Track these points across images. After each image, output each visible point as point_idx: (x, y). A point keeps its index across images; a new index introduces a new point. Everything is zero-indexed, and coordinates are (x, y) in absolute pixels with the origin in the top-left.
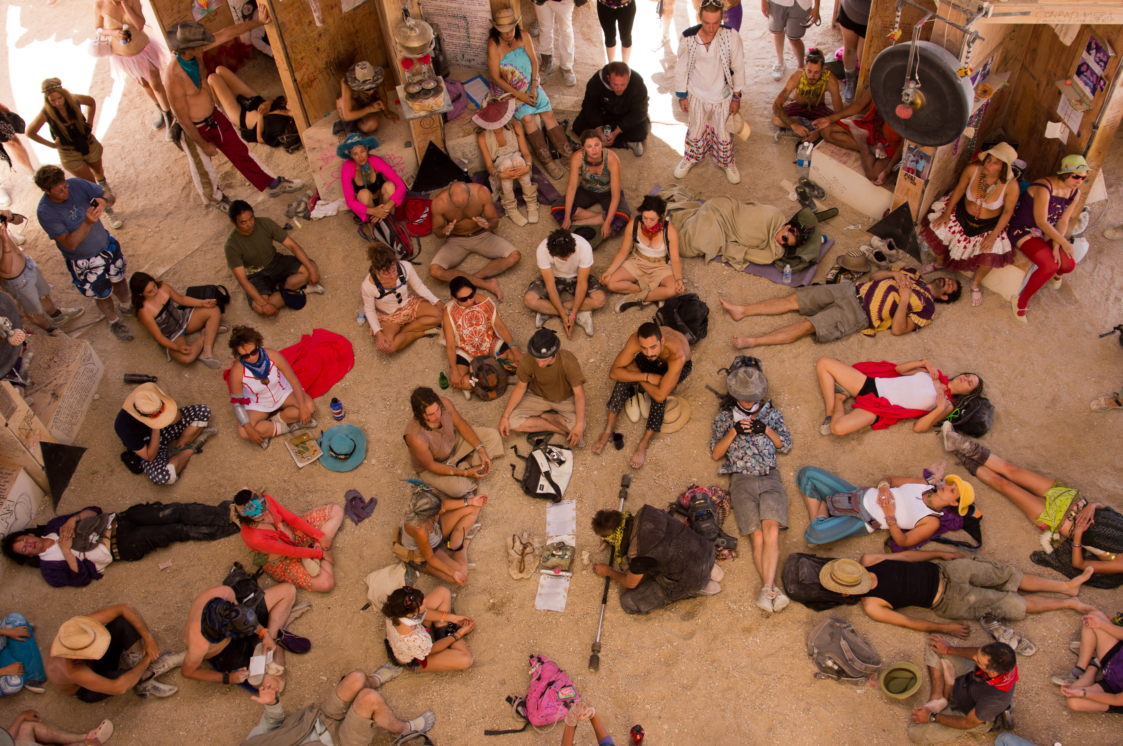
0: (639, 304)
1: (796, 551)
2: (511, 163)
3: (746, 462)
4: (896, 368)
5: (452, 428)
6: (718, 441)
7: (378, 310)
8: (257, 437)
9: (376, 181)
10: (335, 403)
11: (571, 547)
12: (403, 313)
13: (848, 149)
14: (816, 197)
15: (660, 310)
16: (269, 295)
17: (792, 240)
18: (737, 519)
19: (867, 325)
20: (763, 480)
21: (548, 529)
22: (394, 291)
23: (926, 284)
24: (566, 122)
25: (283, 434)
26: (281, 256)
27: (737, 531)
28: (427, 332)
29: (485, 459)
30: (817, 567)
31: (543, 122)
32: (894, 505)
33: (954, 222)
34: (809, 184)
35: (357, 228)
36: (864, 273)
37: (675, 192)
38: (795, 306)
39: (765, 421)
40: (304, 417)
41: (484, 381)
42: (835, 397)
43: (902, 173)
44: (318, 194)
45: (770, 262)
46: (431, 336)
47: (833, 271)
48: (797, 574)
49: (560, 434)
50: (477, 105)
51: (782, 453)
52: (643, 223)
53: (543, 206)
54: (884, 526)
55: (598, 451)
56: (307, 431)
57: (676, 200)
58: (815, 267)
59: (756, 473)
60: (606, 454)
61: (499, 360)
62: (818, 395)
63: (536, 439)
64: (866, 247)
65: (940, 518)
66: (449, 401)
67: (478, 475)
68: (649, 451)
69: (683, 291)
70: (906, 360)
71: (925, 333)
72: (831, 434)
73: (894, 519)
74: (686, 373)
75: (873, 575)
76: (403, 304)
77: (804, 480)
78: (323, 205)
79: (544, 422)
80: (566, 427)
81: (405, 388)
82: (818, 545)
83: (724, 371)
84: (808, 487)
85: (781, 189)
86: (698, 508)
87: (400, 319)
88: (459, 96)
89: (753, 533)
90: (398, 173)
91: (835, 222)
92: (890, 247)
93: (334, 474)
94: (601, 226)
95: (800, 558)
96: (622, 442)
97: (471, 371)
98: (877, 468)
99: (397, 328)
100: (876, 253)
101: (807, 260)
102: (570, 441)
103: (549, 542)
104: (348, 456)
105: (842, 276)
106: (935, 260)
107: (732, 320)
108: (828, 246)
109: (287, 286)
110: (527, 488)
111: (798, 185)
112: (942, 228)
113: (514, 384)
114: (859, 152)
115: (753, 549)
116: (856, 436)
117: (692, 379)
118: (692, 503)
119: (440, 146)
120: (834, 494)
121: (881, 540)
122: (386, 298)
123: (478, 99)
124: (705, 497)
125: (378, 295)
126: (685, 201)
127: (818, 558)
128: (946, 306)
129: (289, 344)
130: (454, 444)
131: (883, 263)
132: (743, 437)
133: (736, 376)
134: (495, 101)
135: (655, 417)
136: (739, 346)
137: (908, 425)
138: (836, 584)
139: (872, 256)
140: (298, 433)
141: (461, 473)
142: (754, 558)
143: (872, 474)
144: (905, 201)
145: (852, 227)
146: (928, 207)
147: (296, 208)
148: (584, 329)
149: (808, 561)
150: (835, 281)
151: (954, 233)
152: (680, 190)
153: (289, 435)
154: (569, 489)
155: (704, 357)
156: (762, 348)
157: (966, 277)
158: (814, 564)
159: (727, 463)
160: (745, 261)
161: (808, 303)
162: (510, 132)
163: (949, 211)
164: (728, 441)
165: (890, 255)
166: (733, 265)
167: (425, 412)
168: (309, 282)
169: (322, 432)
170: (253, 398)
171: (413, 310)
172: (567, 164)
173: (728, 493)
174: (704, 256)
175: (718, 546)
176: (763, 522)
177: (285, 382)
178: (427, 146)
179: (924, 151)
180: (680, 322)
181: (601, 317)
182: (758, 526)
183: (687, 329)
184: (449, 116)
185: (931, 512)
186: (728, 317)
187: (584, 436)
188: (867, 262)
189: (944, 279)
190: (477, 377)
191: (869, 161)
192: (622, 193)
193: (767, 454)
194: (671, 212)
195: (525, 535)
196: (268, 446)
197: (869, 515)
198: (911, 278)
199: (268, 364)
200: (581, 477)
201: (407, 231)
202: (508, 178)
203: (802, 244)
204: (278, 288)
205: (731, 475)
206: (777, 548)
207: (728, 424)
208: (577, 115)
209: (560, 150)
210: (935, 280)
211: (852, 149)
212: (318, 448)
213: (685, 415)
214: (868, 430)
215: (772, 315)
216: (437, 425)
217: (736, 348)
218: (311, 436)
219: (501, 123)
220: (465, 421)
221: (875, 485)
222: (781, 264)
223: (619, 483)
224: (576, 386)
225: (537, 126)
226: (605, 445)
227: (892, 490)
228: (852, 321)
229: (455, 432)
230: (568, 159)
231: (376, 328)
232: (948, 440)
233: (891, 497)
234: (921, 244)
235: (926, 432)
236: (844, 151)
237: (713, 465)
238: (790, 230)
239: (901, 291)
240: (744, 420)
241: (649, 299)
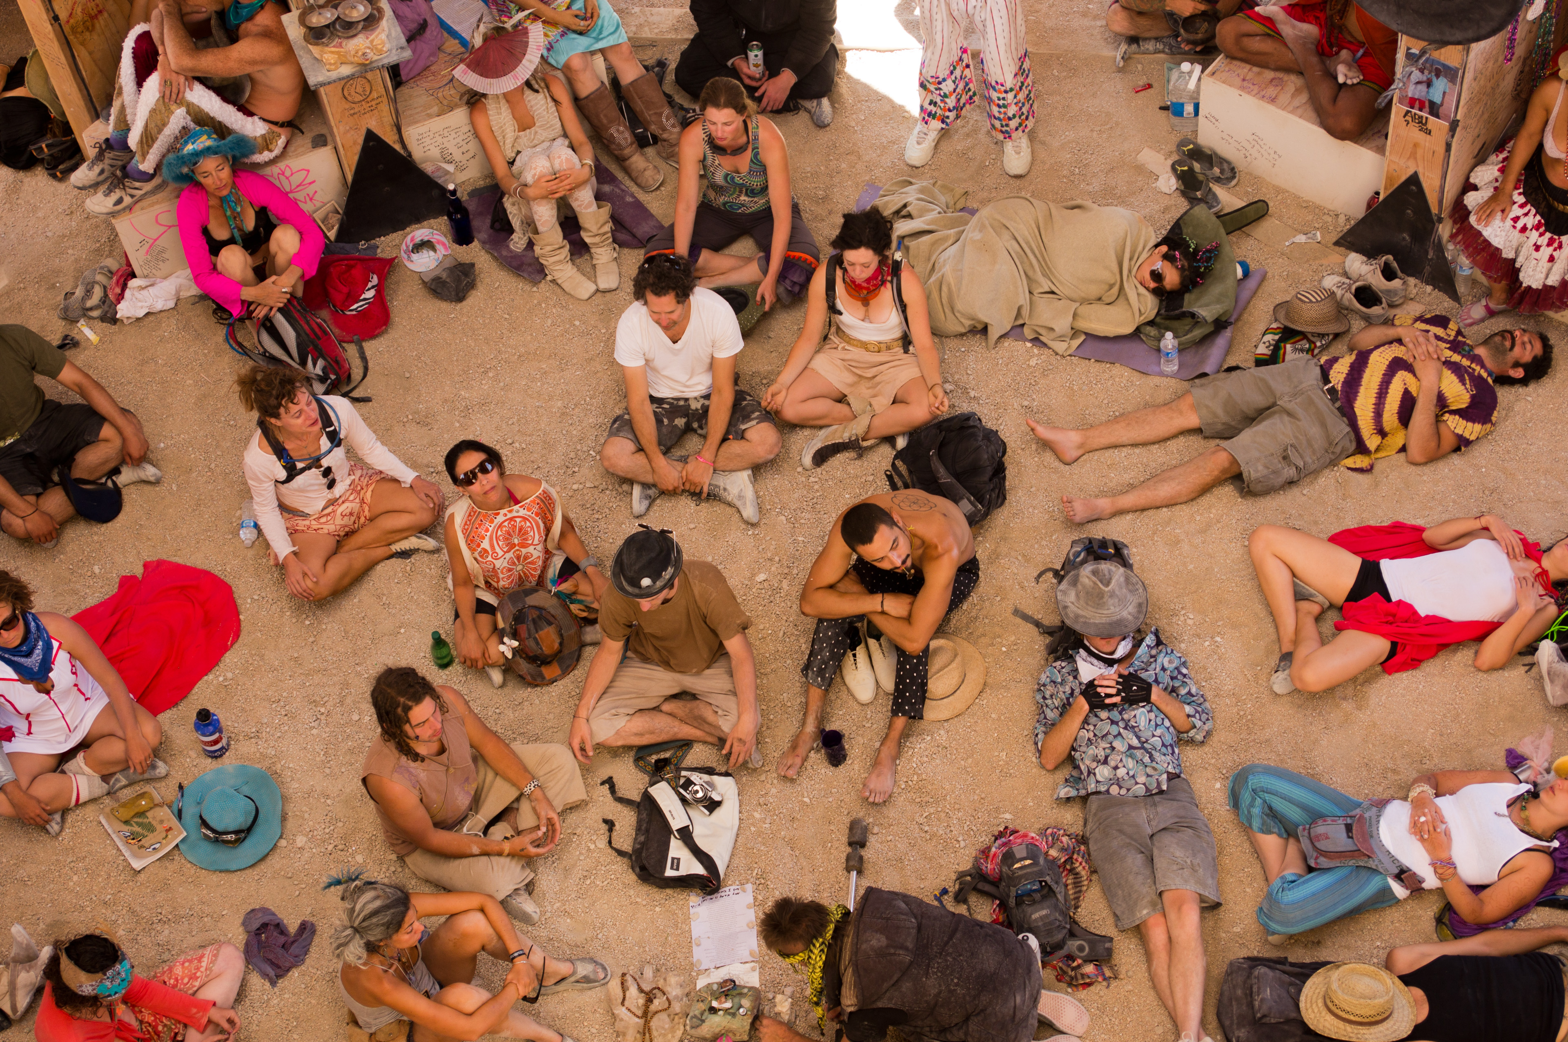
0: (852, 446)
1: (1244, 953)
2: (547, 164)
3: (1116, 768)
4: (1425, 535)
5: (467, 753)
6: (1051, 727)
7: (283, 507)
8: (34, 810)
9: (256, 227)
10: (205, 718)
11: (751, 988)
12: (340, 509)
13: (1277, 69)
14: (1218, 180)
15: (899, 455)
16: (38, 495)
17: (1172, 277)
18: (1108, 893)
19: (1353, 446)
20: (1155, 805)
21: (698, 954)
22: (315, 462)
23: (1472, 348)
24: (661, 64)
25: (93, 800)
26: (58, 406)
27: (1110, 921)
28: (397, 547)
29: (546, 812)
30: (1291, 984)
31: (610, 69)
32: (1447, 833)
33: (1522, 206)
34: (1198, 154)
35: (221, 332)
36: (1337, 336)
37: (911, 195)
38: (1193, 421)
39: (1148, 675)
40: (138, 756)
41: (531, 643)
42: (1297, 611)
43: (1398, 110)
44: (129, 264)
45: (1129, 329)
46: (405, 554)
47: (1269, 338)
48: (1251, 1005)
49: (705, 742)
50: (464, 43)
51: (1191, 742)
52: (845, 271)
53: (626, 251)
54: (1431, 881)
55: (791, 773)
56: (148, 788)
57: (914, 213)
58: (1228, 333)
59: (1140, 790)
60: (810, 778)
61: (558, 595)
62: (1259, 608)
63: (654, 758)
64: (1336, 279)
65: (1552, 853)
66: (458, 693)
67: (533, 850)
68: (901, 763)
69: (945, 409)
70: (1445, 517)
71: (1480, 455)
72: (1296, 691)
73: (1450, 864)
74: (967, 586)
75: (1418, 993)
76: (338, 490)
77: (1246, 797)
78: (142, 288)
79: (669, 720)
80: (718, 728)
81: (359, 674)
82: (1291, 937)
83: (1050, 575)
84: (1256, 811)
85: (1140, 169)
86: (1020, 877)
87: (335, 524)
88: (423, 26)
89: (1144, 922)
90: (301, 205)
91: (1264, 229)
92: (1388, 274)
93: (215, 878)
94: (756, 284)
95: (1252, 968)
96: (843, 749)
97: (501, 624)
98: (1404, 757)
99: (331, 543)
100: (1358, 289)
101: (1210, 319)
102: (730, 754)
103: (701, 983)
104: (244, 833)
105: (1289, 347)
106: (1489, 294)
107: (1057, 464)
108: (1252, 283)
109: (78, 472)
110: (643, 868)
111: (1175, 157)
112: (1497, 222)
113: (595, 644)
114: (1302, 73)
115: (1148, 956)
116: (1350, 691)
117: (981, 599)
118: (1005, 869)
119: (390, 138)
120: (1314, 822)
121: (1428, 912)
122: (299, 480)
123: (463, 28)
124: (1033, 852)
125: (282, 474)
126: (930, 216)
127: (1292, 965)
128: (1521, 390)
129: (92, 601)
130: (474, 786)
131: (1376, 310)
132: (1104, 714)
133: (1075, 583)
134: (499, 30)
135: (907, 688)
136: (1077, 519)
137: (1462, 657)
138: (1336, 1022)
139: (1349, 299)
140: (127, 794)
141: (496, 848)
142: (1152, 978)
143: (1394, 771)
144: (1410, 172)
145: (1301, 239)
146: (1462, 179)
147: (84, 299)
148: (739, 511)
149: (1270, 973)
150: (1273, 358)
151: (1524, 229)
152: (922, 191)
153: (107, 800)
154: (736, 861)
155: (1003, 549)
156: (1129, 517)
157: (1561, 324)
158: (1286, 978)
159: (1075, 773)
160: (1075, 333)
161: (1220, 412)
162: (540, 96)
163: (1510, 185)
164: (1072, 726)
165: (1388, 292)
166: (1050, 343)
167: (408, 721)
168: (126, 458)
169: (181, 787)
170: (20, 726)
171: (363, 501)
172: (671, 154)
173: (1083, 840)
174: (984, 330)
175: (1070, 957)
176: (1165, 896)
177: (88, 683)
178: (361, 140)
179: (1442, 59)
180: (944, 477)
181: (773, 482)
182: (1153, 905)
183: (962, 490)
184: (403, 73)
185: (1531, 842)
186: (1049, 457)
187: (758, 743)
188: (1341, 311)
189: (1511, 333)
190: (515, 636)
191: (1325, 91)
192: (796, 210)
193: (1159, 744)
194: (907, 242)
195: (649, 972)
196: (62, 829)
197: (1394, 860)
198: (1438, 338)
199: (48, 647)
200: (760, 833)
201: (334, 331)
202: (545, 197)
203: (1195, 285)
204: (56, 478)
205: (1084, 799)
206: (1199, 950)
207: (1068, 690)
208: (684, 46)
209: (653, 127)
210: (1492, 336)
211: (1287, 70)
212: (174, 822)
213: (974, 679)
214: (1377, 676)
215: (1144, 444)
216: (435, 747)
217: (1071, 523)
218: (158, 798)
219: (517, 78)
220: (495, 734)
221: (1402, 794)
222: (1152, 331)
223: (845, 839)
224: (729, 638)
225: (598, 77)
226: (805, 759)
227: (1439, 801)
228: (1319, 442)
229: (475, 759)
230: (673, 146)
231: (282, 547)
232: (1552, 681)
233: (1438, 818)
234: (1454, 261)
235: (1502, 668)
236: (1269, 74)
237: (1046, 780)
238: (1166, 257)
239: (1417, 366)
240: (1101, 676)
241: (873, 433)
